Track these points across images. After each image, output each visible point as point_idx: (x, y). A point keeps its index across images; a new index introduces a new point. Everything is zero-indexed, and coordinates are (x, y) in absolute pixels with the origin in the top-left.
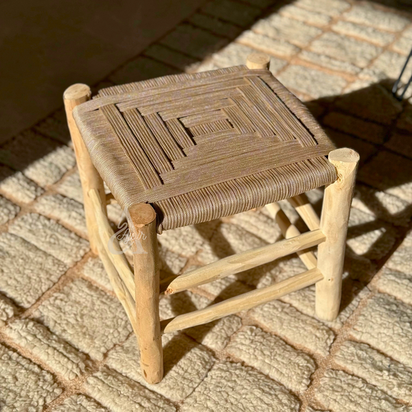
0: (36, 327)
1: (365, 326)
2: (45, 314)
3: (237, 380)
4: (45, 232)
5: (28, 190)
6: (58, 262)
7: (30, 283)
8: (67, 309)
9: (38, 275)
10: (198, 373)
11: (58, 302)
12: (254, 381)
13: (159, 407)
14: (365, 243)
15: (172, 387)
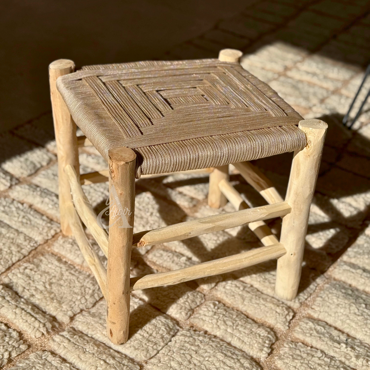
0: (5, 291)
1: (323, 305)
2: (15, 280)
3: (200, 345)
4: (18, 213)
5: (4, 178)
6: (30, 239)
8: (37, 277)
9: (9, 248)
10: (162, 337)
11: (27, 271)
12: (217, 346)
13: (124, 365)
14: (321, 239)
15: (137, 347)
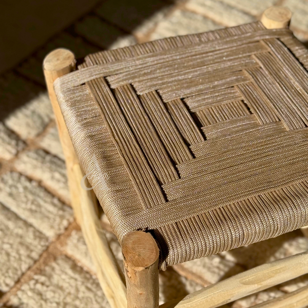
2: (25, 300)
4: (26, 197)
5: (9, 144)
6: (39, 235)
7: (9, 260)
8: (49, 295)
9: (18, 252)
11: (39, 286)
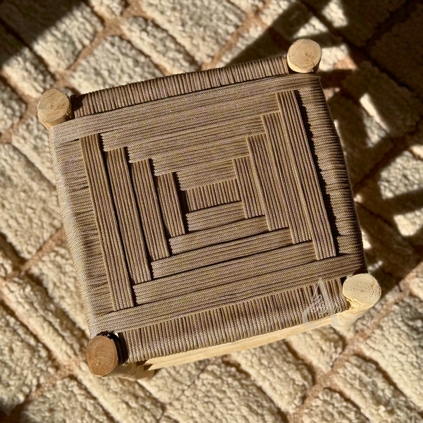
0: (34, 292)
2: (45, 271)
3: (227, 391)
5: (35, 79)
7: (31, 227)
8: (68, 269)
9: (40, 219)
10: (190, 373)
11: (58, 259)
12: (244, 395)
13: (146, 409)
15: (161, 388)
